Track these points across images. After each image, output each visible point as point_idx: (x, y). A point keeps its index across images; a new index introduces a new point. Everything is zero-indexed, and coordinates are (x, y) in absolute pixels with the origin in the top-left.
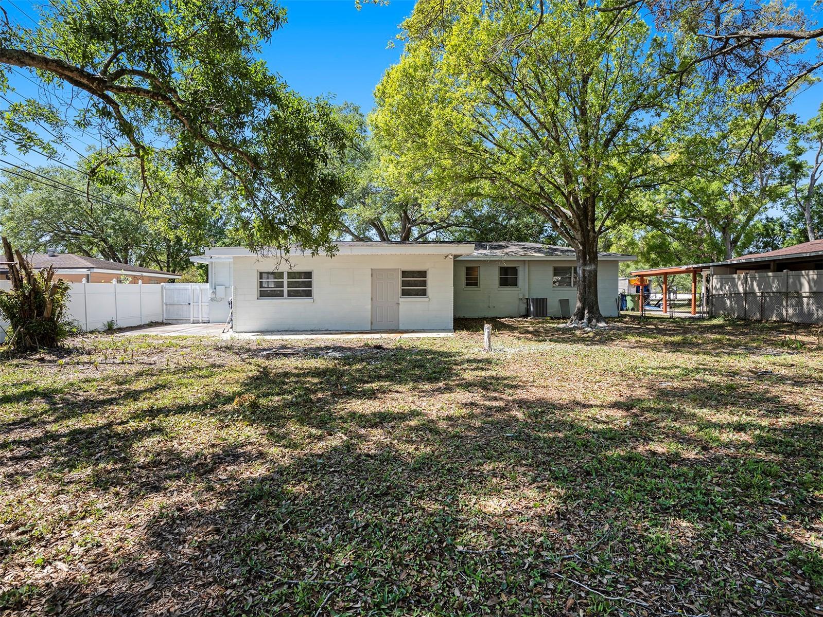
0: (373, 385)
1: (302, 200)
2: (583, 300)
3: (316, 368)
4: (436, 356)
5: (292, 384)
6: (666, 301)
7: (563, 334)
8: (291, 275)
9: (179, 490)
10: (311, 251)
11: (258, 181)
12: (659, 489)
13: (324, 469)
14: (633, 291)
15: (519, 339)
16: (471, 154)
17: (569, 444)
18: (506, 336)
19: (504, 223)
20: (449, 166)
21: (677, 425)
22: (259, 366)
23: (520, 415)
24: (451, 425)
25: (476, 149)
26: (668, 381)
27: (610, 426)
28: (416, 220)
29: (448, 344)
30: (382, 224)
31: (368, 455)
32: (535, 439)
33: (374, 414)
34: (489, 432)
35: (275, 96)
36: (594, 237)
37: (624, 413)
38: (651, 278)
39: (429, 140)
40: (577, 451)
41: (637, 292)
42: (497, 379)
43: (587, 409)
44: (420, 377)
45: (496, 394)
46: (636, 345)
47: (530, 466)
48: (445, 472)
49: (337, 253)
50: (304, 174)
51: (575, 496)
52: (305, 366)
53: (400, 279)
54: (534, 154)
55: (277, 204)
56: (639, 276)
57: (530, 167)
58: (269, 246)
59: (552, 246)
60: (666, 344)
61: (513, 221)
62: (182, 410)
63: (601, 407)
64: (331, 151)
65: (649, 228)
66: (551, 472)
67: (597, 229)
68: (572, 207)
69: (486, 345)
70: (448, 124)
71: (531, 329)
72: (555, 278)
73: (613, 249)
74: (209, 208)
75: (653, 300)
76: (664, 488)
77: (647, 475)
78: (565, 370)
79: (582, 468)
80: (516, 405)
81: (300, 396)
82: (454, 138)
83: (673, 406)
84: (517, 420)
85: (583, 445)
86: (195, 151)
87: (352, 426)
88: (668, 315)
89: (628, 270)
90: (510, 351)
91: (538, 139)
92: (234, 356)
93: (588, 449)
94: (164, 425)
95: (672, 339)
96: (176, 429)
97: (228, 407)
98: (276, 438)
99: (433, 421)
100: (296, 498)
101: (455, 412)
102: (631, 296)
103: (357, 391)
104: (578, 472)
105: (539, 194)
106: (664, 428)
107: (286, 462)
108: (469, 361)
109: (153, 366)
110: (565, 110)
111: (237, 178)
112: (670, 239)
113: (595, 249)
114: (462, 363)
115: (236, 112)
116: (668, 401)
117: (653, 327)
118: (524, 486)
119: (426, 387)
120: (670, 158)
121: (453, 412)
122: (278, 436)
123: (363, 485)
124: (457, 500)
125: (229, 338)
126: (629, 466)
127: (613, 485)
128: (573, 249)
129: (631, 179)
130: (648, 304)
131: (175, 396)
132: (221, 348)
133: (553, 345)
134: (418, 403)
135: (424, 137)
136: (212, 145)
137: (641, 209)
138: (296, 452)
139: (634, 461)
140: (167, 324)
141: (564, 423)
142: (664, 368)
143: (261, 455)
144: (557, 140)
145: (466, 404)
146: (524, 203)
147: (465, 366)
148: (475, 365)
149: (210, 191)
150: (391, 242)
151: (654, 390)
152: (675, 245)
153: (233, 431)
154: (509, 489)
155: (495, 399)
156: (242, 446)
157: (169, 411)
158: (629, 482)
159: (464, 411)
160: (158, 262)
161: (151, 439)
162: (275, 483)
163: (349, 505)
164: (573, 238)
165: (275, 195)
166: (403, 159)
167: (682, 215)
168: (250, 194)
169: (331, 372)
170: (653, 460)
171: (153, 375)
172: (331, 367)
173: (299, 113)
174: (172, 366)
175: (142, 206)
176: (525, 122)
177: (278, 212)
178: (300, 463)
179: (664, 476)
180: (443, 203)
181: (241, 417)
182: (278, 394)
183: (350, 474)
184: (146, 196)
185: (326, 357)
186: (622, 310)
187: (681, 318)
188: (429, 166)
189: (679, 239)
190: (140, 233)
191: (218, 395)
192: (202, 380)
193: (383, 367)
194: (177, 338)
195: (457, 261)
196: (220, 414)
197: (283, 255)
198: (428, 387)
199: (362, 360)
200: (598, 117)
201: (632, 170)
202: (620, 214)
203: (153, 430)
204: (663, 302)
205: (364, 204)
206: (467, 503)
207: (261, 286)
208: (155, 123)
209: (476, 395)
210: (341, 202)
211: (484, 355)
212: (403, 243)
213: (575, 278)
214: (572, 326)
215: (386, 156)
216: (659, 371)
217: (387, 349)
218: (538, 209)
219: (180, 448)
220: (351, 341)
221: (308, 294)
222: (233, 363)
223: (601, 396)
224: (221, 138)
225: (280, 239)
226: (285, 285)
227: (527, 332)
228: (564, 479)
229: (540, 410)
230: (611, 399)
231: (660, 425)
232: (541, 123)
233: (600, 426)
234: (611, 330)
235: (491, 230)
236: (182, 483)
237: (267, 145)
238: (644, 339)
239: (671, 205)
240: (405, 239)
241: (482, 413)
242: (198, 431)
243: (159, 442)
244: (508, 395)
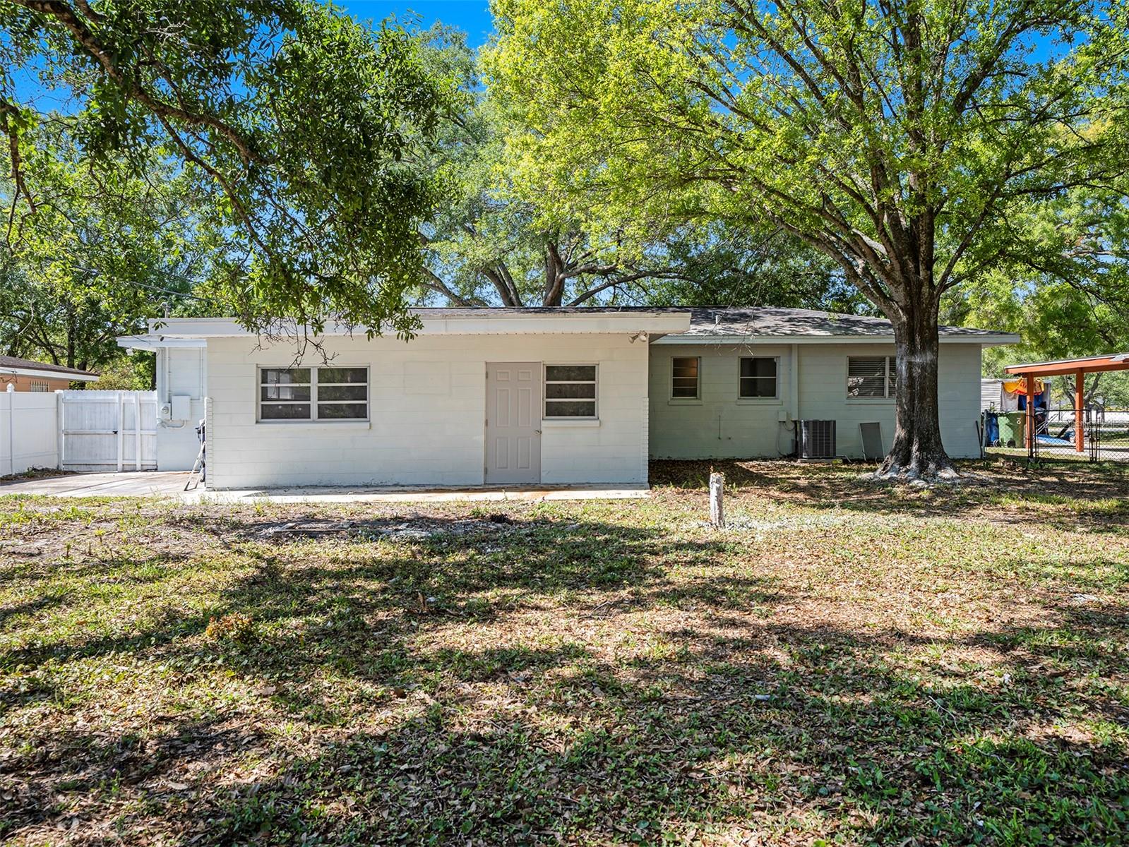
0: (489, 594)
1: (350, 225)
2: (909, 423)
3: (374, 560)
4: (614, 536)
5: (325, 592)
6: (1081, 427)
7: (868, 492)
8: (324, 374)
9: (86, 817)
10: (366, 328)
11: (260, 187)
12: (1079, 821)
13: (388, 766)
14: (1012, 405)
15: (779, 502)
16: (685, 130)
17: (885, 718)
18: (754, 497)
19: (750, 269)
20: (640, 155)
21: (1113, 685)
22: (259, 557)
23: (782, 658)
24: (645, 677)
25: (695, 120)
26: (1089, 592)
27: (969, 683)
28: (575, 264)
29: (638, 513)
30: (507, 273)
31: (477, 737)
32: (814, 707)
33: (490, 654)
34: (721, 690)
35: (292, 12)
36: (932, 297)
37: (998, 657)
38: (1050, 379)
39: (603, 102)
40: (901, 733)
41: (1021, 407)
42: (736, 582)
43: (921, 648)
44: (582, 579)
45: (735, 614)
46: (1019, 516)
47: (806, 762)
48: (633, 772)
49: (418, 331)
50: (355, 174)
51: (899, 828)
52: (351, 557)
53: (541, 383)
54: (811, 128)
55: (298, 233)
56: (1025, 375)
57: (804, 155)
58: (282, 316)
59: (846, 316)
60: (1083, 514)
61: (767, 266)
62: (97, 647)
63: (949, 642)
64: (407, 129)
65: (1045, 277)
66: (848, 776)
67: (937, 280)
68: (886, 235)
69: (713, 513)
70: (641, 68)
71: (803, 482)
72: (852, 381)
73: (971, 322)
74: (157, 240)
75: (1053, 425)
76: (1090, 819)
77: (1051, 790)
78: (873, 567)
79: (912, 769)
80: (775, 637)
81: (342, 617)
82: (653, 99)
83: (1102, 644)
84: (777, 668)
85: (914, 721)
86: (127, 121)
87: (445, 677)
88: (1086, 455)
89: (1002, 364)
90: (762, 528)
91: (819, 96)
92: (206, 538)
93: (923, 731)
94: (57, 680)
95: (1097, 505)
96: (83, 688)
97: (194, 641)
98: (290, 703)
99: (607, 668)
100: (330, 827)
101: (651, 649)
102: (1008, 415)
103: (456, 607)
104: (904, 778)
105: (821, 211)
106: (1084, 690)
107: (311, 752)
108: (679, 546)
109: (35, 560)
110: (876, 35)
111: (216, 180)
112: (1091, 300)
113: (932, 322)
114: (666, 550)
115: (211, 42)
116: (1091, 634)
117: (1055, 479)
118: (794, 803)
119: (595, 598)
120: (1093, 129)
121: (647, 649)
122: (295, 699)
123: (466, 798)
124: (658, 832)
125: (198, 501)
126: (1011, 768)
127: (980, 808)
128: (888, 321)
129: (1008, 175)
130: (1044, 433)
131: (81, 619)
132: (181, 521)
133: (848, 514)
134: (578, 632)
135: (591, 95)
136: (163, 111)
137: (1030, 238)
138: (331, 732)
139: (1023, 758)
140: (66, 473)
141: (873, 675)
142: (1081, 565)
143: (260, 737)
144: (858, 99)
145: (674, 634)
146: (790, 228)
147: (672, 557)
148: (691, 555)
149: (161, 206)
150: (528, 310)
151: (1061, 609)
152: (1100, 311)
153: (202, 689)
154: (763, 809)
155: (733, 624)
156: (222, 719)
157: (69, 651)
158: (1012, 803)
159: (671, 648)
160: (49, 347)
161: (28, 711)
162: (286, 796)
163: (439, 840)
164: (886, 299)
165: (295, 216)
166: (549, 141)
167: (1116, 248)
168: (243, 214)
169: (404, 568)
170: (1062, 757)
171: (34, 577)
172: (404, 558)
173: (344, 50)
174: (77, 558)
175: (14, 234)
176: (793, 63)
177: (301, 248)
178: (338, 755)
179: (1089, 792)
180: (631, 230)
181: (220, 662)
182: (297, 614)
183: (441, 777)
184: (24, 211)
185: (394, 538)
186: (989, 444)
187: (1115, 463)
188: (602, 155)
189: (1109, 300)
190: (10, 287)
191: (172, 616)
192: (139, 587)
193: (508, 558)
194: (89, 501)
195: (656, 347)
196: (176, 654)
197: (311, 334)
198: (598, 597)
199: (467, 545)
200: (944, 48)
201: (1010, 158)
202: (987, 248)
203: (32, 692)
204: (1076, 428)
205: (471, 232)
206: (678, 838)
207: (264, 398)
208: (40, 60)
209: (693, 615)
210: (428, 230)
211: (710, 535)
212: (550, 311)
213: (893, 379)
214: (886, 477)
215: (515, 136)
216: (1070, 570)
217: (517, 522)
218: (818, 241)
219: (90, 727)
220: (445, 506)
221: (360, 412)
222: (206, 552)
223: (949, 621)
224: (183, 97)
225: (304, 304)
226: (314, 394)
227: (796, 488)
228: (876, 791)
229: (822, 647)
230: (970, 626)
231: (1074, 684)
232: (825, 63)
233: (948, 683)
234: (966, 485)
235: (723, 284)
236: (90, 802)
237: (277, 112)
238: (1037, 505)
239: (1092, 230)
240: (553, 304)
241: (706, 653)
242: (129, 692)
243: (45, 716)
244: (757, 616)
